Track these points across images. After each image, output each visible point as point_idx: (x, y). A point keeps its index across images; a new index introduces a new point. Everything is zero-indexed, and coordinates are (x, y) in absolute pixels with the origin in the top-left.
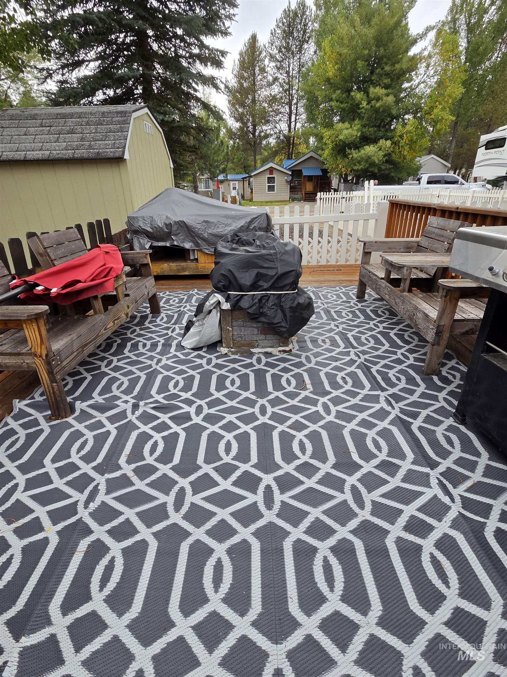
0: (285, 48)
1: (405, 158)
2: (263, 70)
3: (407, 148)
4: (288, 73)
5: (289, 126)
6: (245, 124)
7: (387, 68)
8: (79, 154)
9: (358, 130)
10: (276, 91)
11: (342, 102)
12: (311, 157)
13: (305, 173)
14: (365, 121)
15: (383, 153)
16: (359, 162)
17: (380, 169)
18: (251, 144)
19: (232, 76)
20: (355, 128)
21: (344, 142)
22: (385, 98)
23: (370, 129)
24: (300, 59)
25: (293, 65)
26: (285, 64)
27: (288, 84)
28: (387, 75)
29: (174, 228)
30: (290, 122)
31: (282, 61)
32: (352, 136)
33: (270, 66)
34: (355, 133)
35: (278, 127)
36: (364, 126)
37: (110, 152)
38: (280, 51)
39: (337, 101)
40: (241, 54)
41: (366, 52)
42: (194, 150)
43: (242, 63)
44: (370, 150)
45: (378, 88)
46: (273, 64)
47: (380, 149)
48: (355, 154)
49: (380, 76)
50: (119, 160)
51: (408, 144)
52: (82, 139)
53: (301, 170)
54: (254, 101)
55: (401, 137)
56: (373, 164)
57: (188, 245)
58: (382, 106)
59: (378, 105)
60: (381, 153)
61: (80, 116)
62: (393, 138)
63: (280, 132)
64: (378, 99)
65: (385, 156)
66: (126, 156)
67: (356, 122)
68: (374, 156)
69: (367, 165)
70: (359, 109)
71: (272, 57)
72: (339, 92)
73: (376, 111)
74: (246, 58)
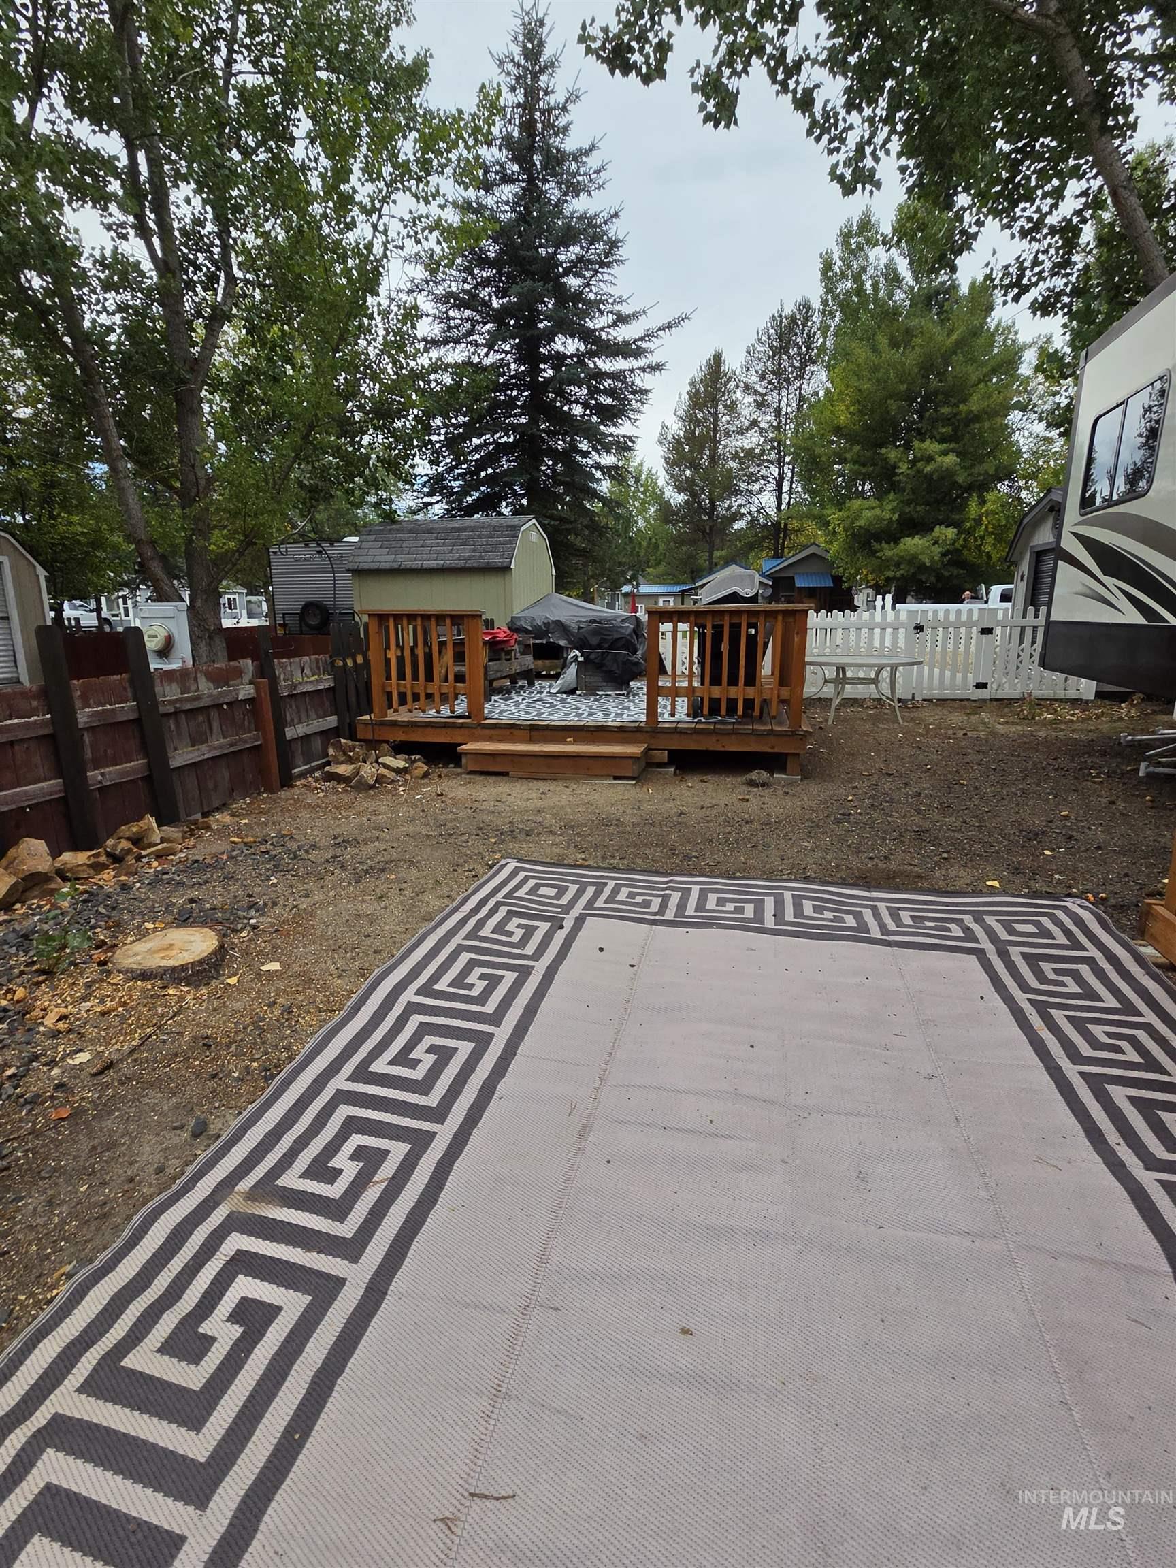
0: (773, 372)
1: (989, 556)
2: (732, 408)
3: (990, 540)
4: (778, 410)
5: (779, 499)
6: (695, 495)
7: (945, 410)
8: (470, 563)
9: (893, 511)
10: (755, 440)
11: (864, 465)
12: (813, 555)
13: (798, 584)
14: (907, 495)
15: (940, 550)
16: (898, 565)
17: (939, 577)
18: (704, 532)
19: (676, 419)
20: (889, 507)
21: (867, 530)
22: (939, 459)
23: (919, 509)
24: (800, 388)
25: (787, 401)
26: (772, 399)
27: (778, 428)
28: (947, 420)
29: (552, 626)
30: (780, 493)
31: (766, 394)
32: (880, 519)
33: (746, 404)
34: (887, 515)
35: (757, 502)
36: (909, 503)
37: (498, 562)
38: (763, 378)
39: (855, 463)
40: (692, 384)
41: (904, 387)
42: (584, 554)
43: (694, 397)
44: (913, 544)
45: (928, 442)
46: (749, 399)
47: (936, 543)
48: (888, 551)
49: (934, 422)
50: (506, 569)
51: (992, 533)
52: (474, 551)
53: (793, 578)
54: (713, 458)
55: (978, 521)
56: (922, 568)
57: (562, 643)
58: (936, 470)
59: (928, 469)
60: (937, 550)
61: (472, 529)
62: (963, 522)
63: (759, 512)
64: (930, 459)
65: (944, 555)
66: (513, 566)
67: (891, 496)
68: (922, 553)
69: (912, 570)
70: (896, 474)
71: (747, 388)
72: (857, 448)
73: (928, 478)
74: (702, 389)
